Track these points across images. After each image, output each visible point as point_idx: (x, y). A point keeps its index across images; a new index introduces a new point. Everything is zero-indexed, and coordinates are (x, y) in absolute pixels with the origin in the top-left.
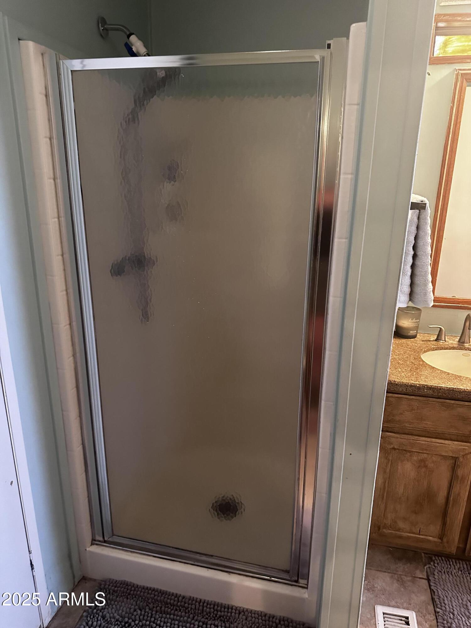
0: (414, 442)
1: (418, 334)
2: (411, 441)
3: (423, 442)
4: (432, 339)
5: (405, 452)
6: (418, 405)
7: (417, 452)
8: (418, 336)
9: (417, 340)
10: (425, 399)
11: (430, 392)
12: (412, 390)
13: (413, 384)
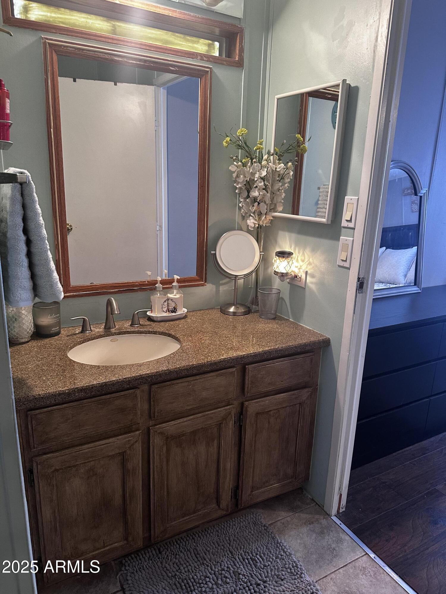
0: (76, 454)
1: (62, 330)
2: (74, 454)
3: (86, 450)
4: (77, 332)
5: (70, 468)
6: (72, 413)
7: (83, 463)
8: (62, 332)
9: (61, 337)
10: (78, 403)
11: (82, 394)
12: (61, 398)
13: (61, 392)
